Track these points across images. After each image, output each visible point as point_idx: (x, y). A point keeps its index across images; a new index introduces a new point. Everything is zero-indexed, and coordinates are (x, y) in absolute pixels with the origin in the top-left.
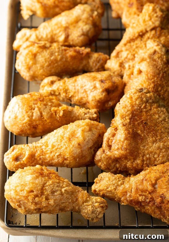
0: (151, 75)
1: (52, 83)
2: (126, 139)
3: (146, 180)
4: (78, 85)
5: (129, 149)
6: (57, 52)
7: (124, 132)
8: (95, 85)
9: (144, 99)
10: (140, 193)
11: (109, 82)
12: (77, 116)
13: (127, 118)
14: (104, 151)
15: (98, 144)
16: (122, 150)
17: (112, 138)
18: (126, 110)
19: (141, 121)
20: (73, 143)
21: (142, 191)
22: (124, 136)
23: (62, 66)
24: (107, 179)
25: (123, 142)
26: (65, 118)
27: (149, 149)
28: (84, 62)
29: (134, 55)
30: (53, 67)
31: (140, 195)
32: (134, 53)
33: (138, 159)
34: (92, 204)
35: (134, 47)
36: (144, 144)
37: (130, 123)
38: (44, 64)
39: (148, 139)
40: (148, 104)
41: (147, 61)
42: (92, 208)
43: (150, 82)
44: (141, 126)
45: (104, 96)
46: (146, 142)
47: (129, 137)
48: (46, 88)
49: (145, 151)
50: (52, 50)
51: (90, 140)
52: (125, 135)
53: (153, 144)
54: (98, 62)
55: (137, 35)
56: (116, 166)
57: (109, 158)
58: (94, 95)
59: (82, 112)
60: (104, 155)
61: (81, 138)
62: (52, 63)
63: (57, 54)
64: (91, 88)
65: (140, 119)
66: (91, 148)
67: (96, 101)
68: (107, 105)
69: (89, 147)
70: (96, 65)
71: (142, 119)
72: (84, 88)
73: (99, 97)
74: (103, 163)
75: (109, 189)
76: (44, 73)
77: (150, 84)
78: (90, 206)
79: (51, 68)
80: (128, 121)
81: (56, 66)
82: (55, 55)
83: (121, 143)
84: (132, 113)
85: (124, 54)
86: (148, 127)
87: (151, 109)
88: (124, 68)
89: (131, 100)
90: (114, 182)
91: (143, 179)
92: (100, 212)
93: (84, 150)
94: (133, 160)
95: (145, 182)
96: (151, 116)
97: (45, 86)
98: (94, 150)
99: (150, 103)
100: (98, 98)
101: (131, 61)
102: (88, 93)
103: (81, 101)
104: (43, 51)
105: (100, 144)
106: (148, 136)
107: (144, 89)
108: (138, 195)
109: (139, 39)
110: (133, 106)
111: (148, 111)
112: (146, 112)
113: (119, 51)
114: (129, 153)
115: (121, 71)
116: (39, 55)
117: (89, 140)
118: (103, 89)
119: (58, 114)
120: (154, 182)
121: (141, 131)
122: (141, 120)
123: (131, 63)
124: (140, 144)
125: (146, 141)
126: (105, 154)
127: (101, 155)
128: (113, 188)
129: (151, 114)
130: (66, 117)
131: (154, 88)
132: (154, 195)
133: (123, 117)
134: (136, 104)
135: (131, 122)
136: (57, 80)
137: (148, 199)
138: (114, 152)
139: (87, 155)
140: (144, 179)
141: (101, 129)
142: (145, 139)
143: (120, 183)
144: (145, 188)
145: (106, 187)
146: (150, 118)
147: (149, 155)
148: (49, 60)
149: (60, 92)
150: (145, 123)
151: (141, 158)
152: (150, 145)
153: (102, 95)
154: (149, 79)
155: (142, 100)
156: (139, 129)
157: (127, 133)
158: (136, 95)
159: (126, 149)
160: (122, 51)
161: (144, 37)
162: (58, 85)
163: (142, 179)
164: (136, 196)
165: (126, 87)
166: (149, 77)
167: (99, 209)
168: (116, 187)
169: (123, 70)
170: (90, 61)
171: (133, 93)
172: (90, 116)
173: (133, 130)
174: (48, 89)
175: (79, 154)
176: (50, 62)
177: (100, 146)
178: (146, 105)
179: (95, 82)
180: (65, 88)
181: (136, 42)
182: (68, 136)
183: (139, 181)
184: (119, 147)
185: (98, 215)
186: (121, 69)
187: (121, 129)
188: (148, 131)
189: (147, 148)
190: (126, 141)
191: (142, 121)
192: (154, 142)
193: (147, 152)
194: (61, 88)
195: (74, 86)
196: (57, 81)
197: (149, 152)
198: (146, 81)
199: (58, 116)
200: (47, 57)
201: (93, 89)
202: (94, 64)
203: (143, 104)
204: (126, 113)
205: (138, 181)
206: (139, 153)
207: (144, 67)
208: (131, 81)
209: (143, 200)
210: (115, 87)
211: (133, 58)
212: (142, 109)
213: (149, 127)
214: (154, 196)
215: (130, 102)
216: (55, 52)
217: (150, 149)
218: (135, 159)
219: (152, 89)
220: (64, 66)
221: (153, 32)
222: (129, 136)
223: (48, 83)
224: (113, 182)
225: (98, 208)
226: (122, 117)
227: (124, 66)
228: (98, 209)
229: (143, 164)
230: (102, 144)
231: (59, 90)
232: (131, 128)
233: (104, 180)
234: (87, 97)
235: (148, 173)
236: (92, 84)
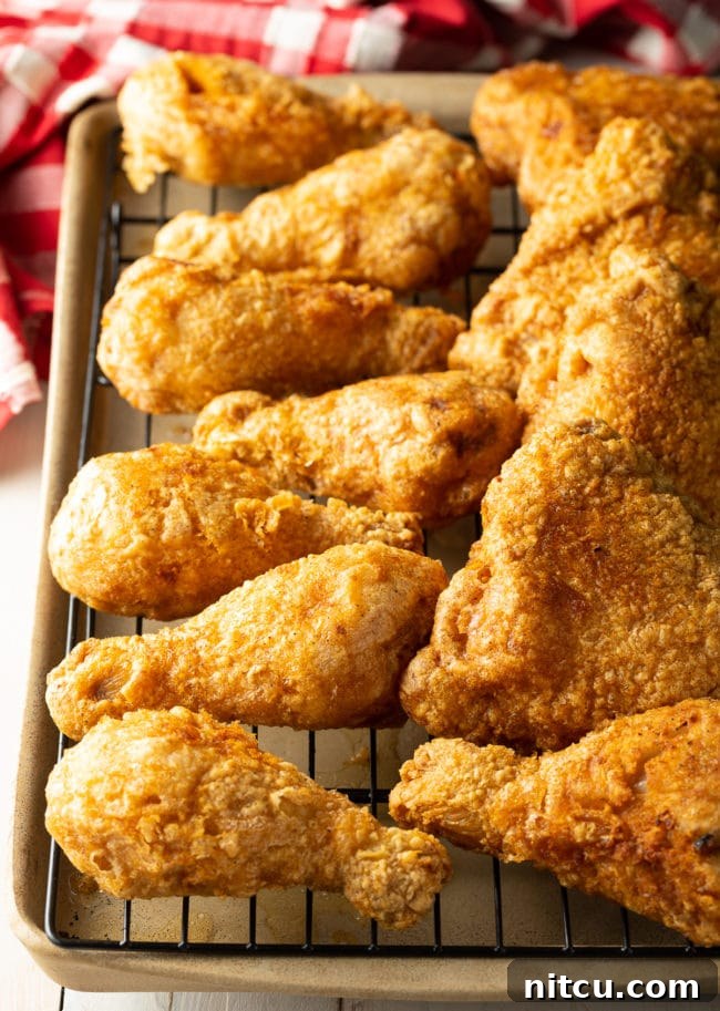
0: (623, 375)
1: (241, 414)
2: (523, 608)
3: (601, 762)
4: (340, 422)
5: (534, 648)
6: (262, 298)
7: (514, 583)
8: (407, 420)
9: (596, 460)
10: (579, 811)
11: (462, 408)
12: (335, 535)
13: (527, 529)
14: (437, 659)
15: (413, 633)
16: (508, 653)
17: (469, 608)
18: (524, 501)
19: (583, 542)
20: (317, 626)
21: (588, 802)
22: (517, 596)
23: (279, 352)
24: (450, 762)
25: (513, 620)
26: (287, 542)
27: (614, 649)
28: (368, 341)
29: (561, 311)
30: (246, 356)
31: (578, 819)
32: (561, 300)
33: (571, 688)
34: (387, 853)
35: (563, 279)
36: (594, 630)
37: (538, 550)
38: (210, 345)
39: (610, 610)
40: (608, 480)
41: (609, 324)
42: (389, 870)
43: (623, 401)
44: (583, 560)
45: (444, 459)
46: (603, 623)
47: (536, 599)
48: (215, 435)
49: (597, 658)
50: (240, 290)
51: (384, 615)
52: (518, 592)
53: (630, 629)
54: (423, 342)
55: (572, 233)
56: (485, 719)
57: (458, 685)
58: (404, 455)
59: (354, 521)
60: (436, 673)
61: (348, 608)
62: (239, 340)
63: (258, 305)
64: (392, 430)
65: (579, 535)
66: (386, 647)
67: (409, 481)
68: (455, 497)
69: (379, 641)
70: (414, 352)
71: (584, 535)
72: (364, 431)
73: (422, 465)
74: (436, 705)
75: (458, 799)
76: (208, 381)
77: (619, 410)
78: (382, 863)
79: (235, 358)
80: (534, 540)
81: (255, 354)
82: (253, 310)
83: (506, 623)
84: (549, 512)
85: (523, 309)
86: (611, 566)
87: (620, 499)
88: (523, 359)
89: (545, 465)
90: (476, 771)
91: (589, 760)
92: (420, 888)
93: (360, 654)
94: (550, 693)
95: (596, 769)
96: (621, 522)
97: (210, 430)
98: (400, 657)
99: (619, 475)
100: (417, 468)
101: (549, 335)
102: (380, 449)
103: (351, 484)
104: (204, 292)
105: (424, 632)
106: (610, 597)
107: (594, 424)
108: (569, 819)
109: (581, 250)
110: (550, 487)
111: (608, 505)
112: (603, 508)
113: (502, 297)
114: (536, 662)
115: (512, 372)
116: (190, 307)
117: (380, 616)
118: (438, 430)
119: (261, 524)
120: (631, 768)
121: (583, 579)
122: (582, 539)
123: (549, 341)
124: (579, 628)
125: (601, 617)
126: (443, 669)
127: (427, 672)
128: (471, 796)
129: (621, 518)
130: (292, 537)
131: (635, 423)
132: (632, 819)
133: (514, 529)
134: (561, 478)
135: (545, 546)
136: (260, 404)
137: (608, 832)
138: (476, 662)
139: (370, 672)
140: (596, 759)
141: (426, 577)
142: (599, 611)
143: (498, 775)
144: (599, 791)
145: (444, 794)
146: (617, 532)
147: (612, 671)
148: (228, 327)
149: (270, 448)
150: (596, 550)
151: (583, 683)
152: (616, 632)
153: (435, 454)
154: (615, 390)
155: (586, 465)
156: (573, 570)
157: (526, 585)
158: (563, 444)
159: (524, 648)
160: (514, 296)
161: (599, 240)
162: (264, 422)
163: (585, 757)
164: (561, 821)
166: (617, 382)
167: (414, 876)
168: (486, 792)
169: (518, 367)
170: (388, 336)
171: (553, 436)
172: (386, 535)
173: (551, 576)
174: (223, 440)
175: (342, 666)
176: (232, 336)
177: (425, 640)
178: (602, 483)
179: (405, 408)
180: (289, 435)
181: (570, 260)
182: (297, 601)
183: (574, 767)
184: (498, 640)
185: (414, 897)
186: (510, 364)
187: (505, 573)
188: (608, 578)
189: (607, 643)
190: (522, 618)
191: (588, 541)
192: (632, 621)
193: (605, 659)
194: (273, 432)
195: (327, 425)
196: (259, 408)
197: (613, 661)
198: (604, 398)
199: (258, 530)
200: (221, 316)
201: (398, 433)
202: (407, 350)
203: (589, 479)
204: (524, 509)
205: (570, 765)
206: (574, 665)
207: (598, 345)
208: (548, 404)
209: (588, 837)
210: (485, 426)
211: (559, 320)
212: (585, 498)
213: (616, 567)
214: (631, 823)
215: (539, 469)
216: (253, 299)
217: (618, 651)
218: (558, 689)
219: (627, 428)
220: (286, 354)
221: (637, 222)
222: (534, 595)
223: (224, 414)
224: (473, 773)
225: (412, 869)
226: (510, 526)
227: (524, 353)
228: (413, 874)
229: (591, 708)
230: (430, 632)
231: (268, 440)
232: (541, 567)
233: (436, 765)
234: (377, 465)
235: (611, 738)
236: (397, 413)
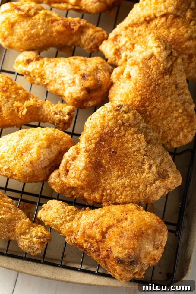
0: (139, 85)
1: (28, 61)
2: (85, 168)
3: (96, 225)
4: (56, 73)
5: (86, 181)
6: (41, 24)
7: (84, 160)
8: (75, 80)
9: (120, 121)
10: (86, 239)
11: (92, 80)
13: (93, 141)
14: (59, 175)
15: (54, 165)
16: (79, 180)
17: (71, 162)
18: (94, 131)
19: (109, 149)
20: (25, 160)
21: (89, 237)
22: (84, 164)
23: (45, 41)
24: (55, 210)
25: (81, 172)
27: (111, 184)
28: (75, 38)
29: (133, 45)
30: (34, 42)
31: (86, 241)
32: (134, 41)
33: (97, 192)
34: (30, 238)
35: (136, 34)
36: (106, 178)
37: (94, 150)
38: (23, 38)
39: (112, 172)
40: (122, 128)
41: (139, 67)
42: (29, 243)
43: (138, 93)
44: (107, 155)
45: (83, 95)
46: (110, 176)
47: (90, 166)
48: (20, 66)
49: (106, 186)
50: (34, 21)
51: (46, 159)
52: (85, 163)
53: (117, 179)
54: (92, 41)
55: (142, 19)
56: (72, 193)
57: (63, 184)
58: (71, 91)
59: (52, 111)
60: (58, 179)
61: (35, 156)
62: (31, 37)
63: (39, 27)
64: (70, 82)
65: (108, 146)
66: (46, 167)
67: (72, 99)
68: (86, 104)
69: (43, 166)
70: (89, 44)
71: (110, 146)
72: (62, 79)
73: (76, 96)
74: (57, 187)
75: (55, 223)
76: (22, 46)
77: (136, 96)
78: (27, 241)
79: (30, 42)
80: (93, 146)
81: (37, 41)
82: (38, 28)
83: (79, 172)
84: (101, 137)
85: (123, 40)
86: (116, 158)
87: (124, 135)
88: (119, 57)
89: (104, 120)
90: (62, 215)
91: (93, 223)
92: (38, 248)
93: (36, 170)
94: (91, 192)
95: (95, 227)
96: (123, 143)
97: (19, 63)
98: (50, 170)
99: (127, 126)
100: (75, 96)
101: (128, 51)
102: (66, 86)
104: (23, 21)
106: (113, 168)
107: (123, 106)
108: (83, 241)
109: (144, 25)
110: (103, 128)
111: (120, 137)
112: (119, 137)
113: (117, 34)
114: (86, 185)
115: (116, 60)
116: (18, 25)
117: (44, 160)
118: (82, 87)
119: (21, 112)
120: (104, 230)
121: (106, 161)
122: (109, 147)
123: (128, 53)
124: (102, 176)
125: (109, 174)
126: (60, 179)
127: (55, 178)
128: (59, 223)
129: (123, 141)
130: (31, 114)
131: (140, 101)
132: (101, 245)
133: (89, 140)
134: (107, 125)
135: (97, 149)
136: (35, 59)
137: (93, 247)
138: (69, 180)
139: (39, 175)
140: (95, 223)
141: (64, 144)
142: (109, 172)
143: (68, 218)
144: (93, 235)
145: (52, 220)
146: (121, 146)
147: (110, 190)
148: (29, 33)
149: (35, 75)
150: (113, 152)
151: (100, 192)
152: (113, 179)
153: (80, 93)
154: (136, 89)
155: (116, 122)
156: (104, 158)
157: (88, 161)
158: (111, 114)
159: (83, 181)
160: (121, 35)
161: (151, 23)
162: (34, 67)
163: (92, 221)
164: (80, 241)
165: (112, 88)
166: (137, 87)
167: (36, 246)
168: (63, 223)
169: (117, 60)
170: (82, 37)
171: (108, 110)
172: (60, 117)
173: (96, 159)
174: (22, 68)
175: (30, 173)
176: (30, 36)
177: (57, 167)
178: (120, 129)
179: (75, 76)
180: (41, 73)
181: (140, 28)
182: (21, 149)
183: (88, 224)
184: (76, 176)
185: (36, 250)
186: (115, 58)
187: (83, 155)
188: (114, 162)
189: (109, 182)
190: (84, 172)
191: (111, 148)
192: (118, 177)
193: (108, 187)
194: (36, 71)
195: (52, 73)
196: (34, 61)
197: (110, 188)
198: (132, 91)
199: (20, 113)
200: (27, 30)
201: (71, 83)
202: (87, 43)
203: (116, 127)
204: (93, 135)
205: (87, 223)
206: (98, 187)
207: (134, 72)
209: (87, 247)
211: (132, 48)
212: (113, 133)
213: (117, 158)
214: (100, 247)
215: (101, 121)
216: (38, 24)
217: (112, 185)
218: (93, 191)
219: (137, 102)
220: (47, 41)
221: (163, 19)
222: (90, 165)
223: (23, 61)
224: (61, 216)
225: (36, 244)
226: (88, 140)
227: (120, 54)
228: (36, 245)
229: (102, 199)
230: (59, 165)
231: (34, 73)
232: (94, 155)
233: (52, 209)
234: (64, 91)
235: (102, 216)
236: (72, 77)
